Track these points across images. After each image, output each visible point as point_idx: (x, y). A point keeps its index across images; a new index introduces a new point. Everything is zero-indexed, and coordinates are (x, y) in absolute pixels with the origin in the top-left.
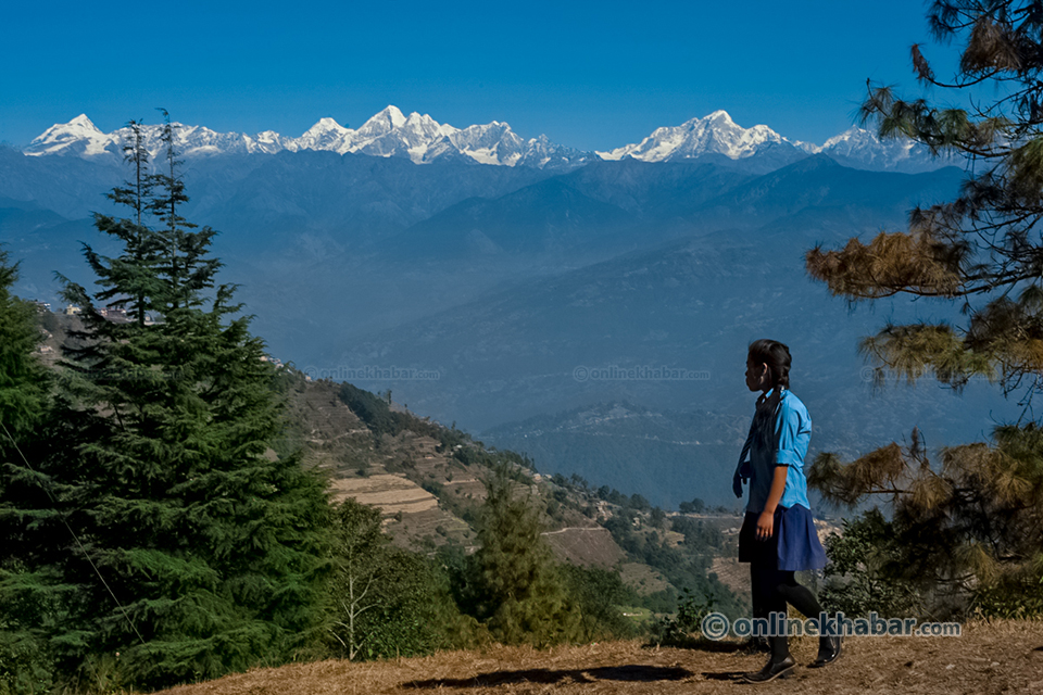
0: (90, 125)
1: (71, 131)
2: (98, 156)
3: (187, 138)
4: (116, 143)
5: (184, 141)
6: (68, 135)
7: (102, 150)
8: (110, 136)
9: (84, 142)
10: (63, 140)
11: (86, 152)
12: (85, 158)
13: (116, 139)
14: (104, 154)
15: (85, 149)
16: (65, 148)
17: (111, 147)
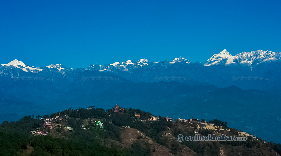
0: (228, 53)
1: (221, 56)
2: (231, 65)
3: (264, 55)
4: (237, 59)
5: (262, 57)
6: (220, 57)
7: (232, 62)
8: (235, 56)
9: (225, 60)
10: (218, 59)
11: (226, 63)
12: (226, 65)
13: (237, 57)
14: (233, 63)
15: (226, 62)
16: (219, 62)
17: (236, 61)
